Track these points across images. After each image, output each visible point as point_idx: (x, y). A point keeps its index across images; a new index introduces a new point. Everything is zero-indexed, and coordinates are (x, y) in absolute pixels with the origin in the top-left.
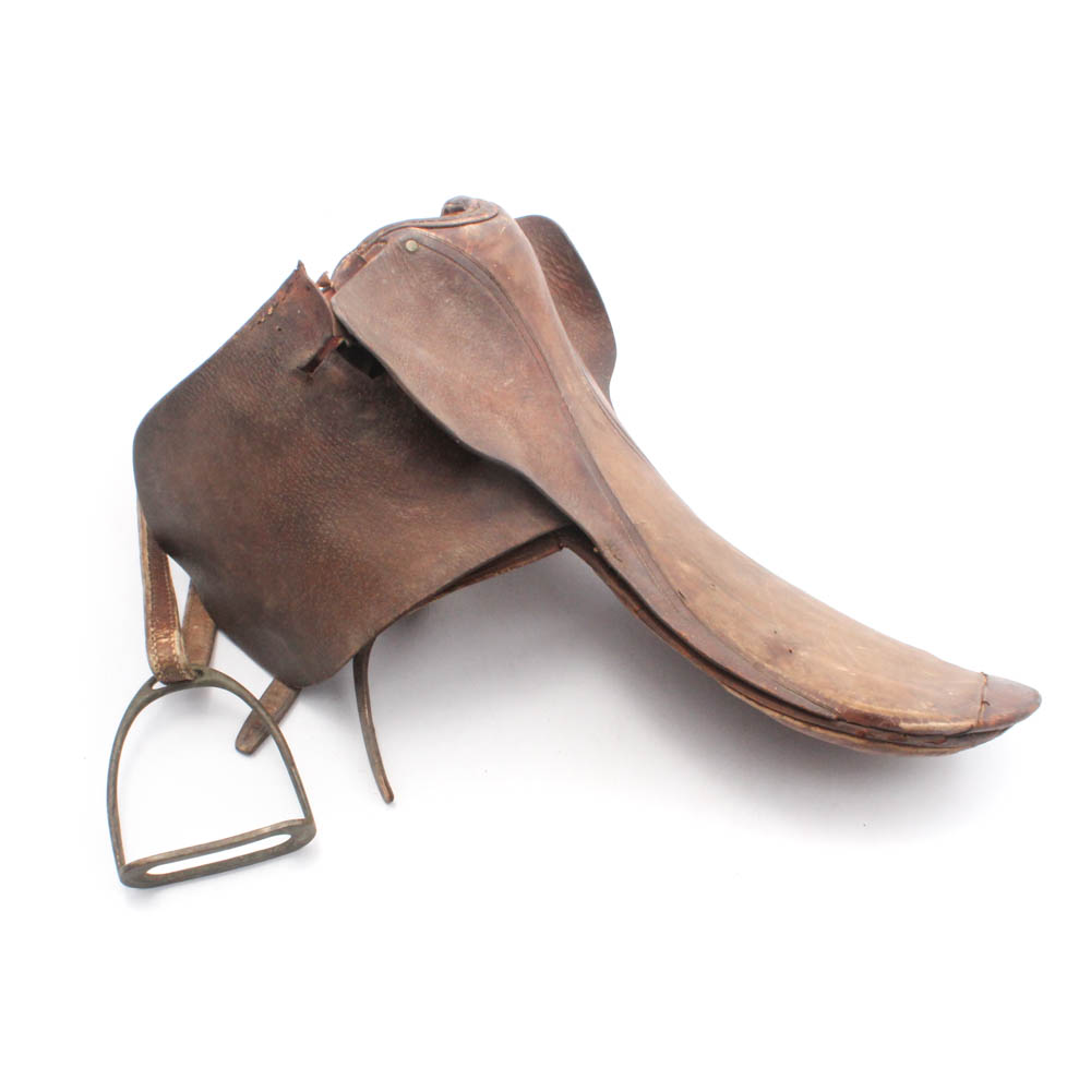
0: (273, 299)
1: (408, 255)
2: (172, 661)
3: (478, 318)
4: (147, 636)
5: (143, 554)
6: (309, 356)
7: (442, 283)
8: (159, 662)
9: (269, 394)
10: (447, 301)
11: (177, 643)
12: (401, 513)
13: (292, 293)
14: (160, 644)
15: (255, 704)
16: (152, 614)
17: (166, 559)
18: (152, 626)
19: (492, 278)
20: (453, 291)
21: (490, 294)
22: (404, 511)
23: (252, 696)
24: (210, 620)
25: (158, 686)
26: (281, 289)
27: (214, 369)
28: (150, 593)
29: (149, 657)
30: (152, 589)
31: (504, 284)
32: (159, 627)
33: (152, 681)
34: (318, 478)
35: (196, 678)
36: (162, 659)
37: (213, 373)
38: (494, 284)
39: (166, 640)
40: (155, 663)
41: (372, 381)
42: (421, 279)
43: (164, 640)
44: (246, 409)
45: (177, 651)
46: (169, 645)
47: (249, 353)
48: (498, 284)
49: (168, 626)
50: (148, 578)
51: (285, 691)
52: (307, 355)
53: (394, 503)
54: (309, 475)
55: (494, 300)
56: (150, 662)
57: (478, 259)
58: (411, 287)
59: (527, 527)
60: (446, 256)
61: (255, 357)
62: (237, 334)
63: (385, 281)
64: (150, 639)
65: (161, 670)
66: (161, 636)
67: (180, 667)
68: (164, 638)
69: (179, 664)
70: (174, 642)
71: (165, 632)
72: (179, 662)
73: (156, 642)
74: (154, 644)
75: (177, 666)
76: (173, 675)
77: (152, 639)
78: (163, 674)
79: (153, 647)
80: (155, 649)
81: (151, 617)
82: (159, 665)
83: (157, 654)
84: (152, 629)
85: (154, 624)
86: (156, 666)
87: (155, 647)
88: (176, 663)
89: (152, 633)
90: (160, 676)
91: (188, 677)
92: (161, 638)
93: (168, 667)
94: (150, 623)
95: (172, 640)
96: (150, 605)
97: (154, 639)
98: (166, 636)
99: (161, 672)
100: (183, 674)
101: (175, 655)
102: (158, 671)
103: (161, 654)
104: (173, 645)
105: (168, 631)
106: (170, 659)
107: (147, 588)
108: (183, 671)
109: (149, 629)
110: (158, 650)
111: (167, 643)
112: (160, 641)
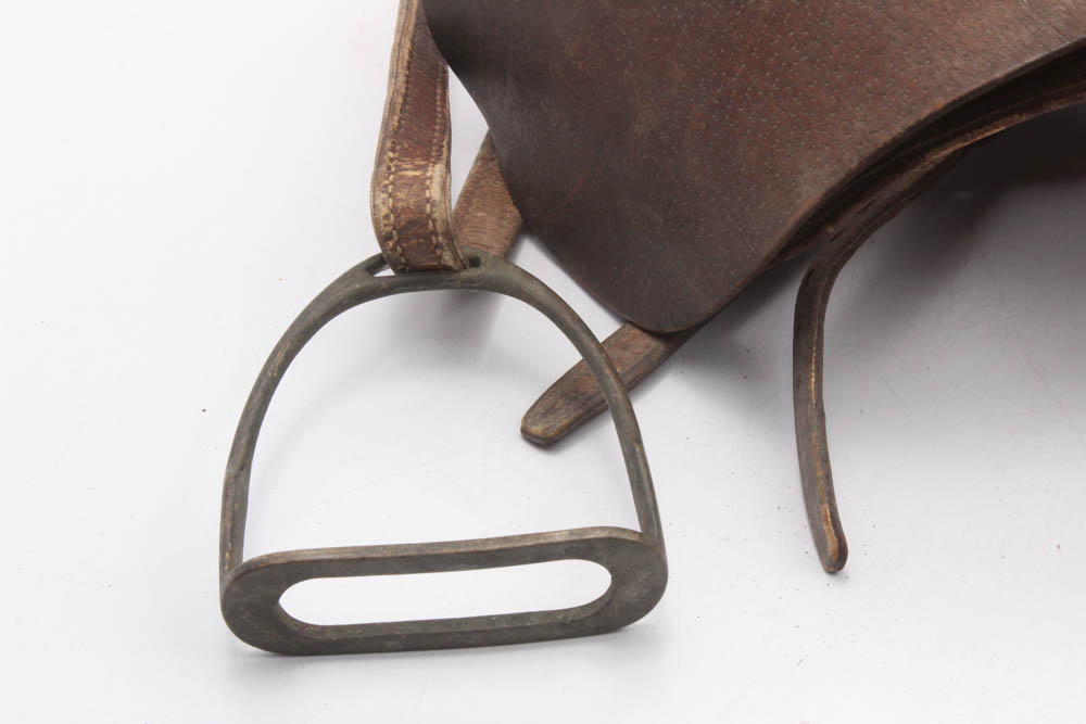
4: (379, 163)
5: (399, 46)
8: (393, 210)
16: (396, 133)
17: (446, 72)
24: (512, 208)
25: (388, 272)
28: (400, 100)
29: (374, 197)
30: (405, 96)
35: (464, 267)
40: (384, 211)
49: (427, 158)
50: (402, 79)
51: (645, 345)
64: (384, 168)
65: (394, 228)
66: (408, 167)
67: (435, 227)
68: (412, 170)
69: (434, 221)
70: (431, 178)
71: (417, 163)
72: (436, 215)
73: (394, 173)
74: (392, 177)
75: (430, 223)
76: (419, 244)
77: (389, 168)
78: (396, 238)
79: (386, 182)
80: (391, 187)
81: (393, 137)
82: (392, 216)
83: (390, 195)
84: (391, 155)
85: (398, 147)
86: (386, 217)
87: (391, 183)
88: (429, 215)
89: (391, 160)
90: (391, 244)
91: (448, 258)
92: (406, 170)
93: (411, 223)
94: (389, 145)
95: (429, 174)
96: (396, 118)
97: (393, 169)
98: (416, 168)
99: (395, 233)
100: (438, 246)
101: (428, 200)
102: (389, 229)
103: (400, 195)
104: (428, 182)
105: (423, 163)
106: (418, 206)
107: (396, 91)
108: (440, 239)
109: (385, 154)
110: (396, 189)
111: (415, 177)
112: (403, 173)
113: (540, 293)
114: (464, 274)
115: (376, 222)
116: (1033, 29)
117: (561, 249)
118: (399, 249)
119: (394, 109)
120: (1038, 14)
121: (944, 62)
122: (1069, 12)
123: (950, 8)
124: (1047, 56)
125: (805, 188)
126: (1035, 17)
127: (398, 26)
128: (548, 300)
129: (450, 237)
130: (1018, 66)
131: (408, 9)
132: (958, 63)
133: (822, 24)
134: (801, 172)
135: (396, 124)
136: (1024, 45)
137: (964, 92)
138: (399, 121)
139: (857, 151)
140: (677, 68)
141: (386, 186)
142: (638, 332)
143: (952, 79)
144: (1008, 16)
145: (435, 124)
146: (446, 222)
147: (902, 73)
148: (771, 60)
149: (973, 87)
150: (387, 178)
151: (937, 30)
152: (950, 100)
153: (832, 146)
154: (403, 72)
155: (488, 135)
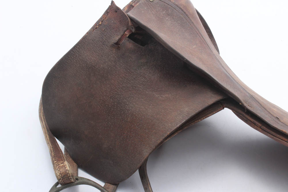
0: (101, 18)
1: (150, 2)
2: (66, 173)
3: (179, 25)
5: (46, 136)
6: (118, 38)
7: (164, 12)
9: (102, 56)
10: (167, 19)
11: (67, 165)
12: (160, 97)
13: (109, 15)
14: (60, 166)
15: (102, 189)
18: (55, 160)
19: (182, 10)
20: (169, 15)
21: (182, 16)
22: (161, 97)
23: (100, 186)
24: (75, 163)
25: (59, 186)
26: (104, 14)
27: (78, 48)
28: (52, 149)
29: (55, 172)
31: (187, 13)
32: (58, 161)
33: (57, 184)
34: (125, 87)
36: (61, 172)
37: (78, 50)
38: (183, 13)
39: (63, 164)
40: (58, 174)
41: (143, 47)
42: (156, 11)
43: (61, 165)
44: (93, 62)
45: (68, 168)
46: (64, 166)
47: (92, 40)
48: (185, 13)
49: (62, 160)
51: (112, 187)
52: (116, 38)
53: (157, 94)
54: (121, 86)
55: (184, 18)
56: (56, 174)
57: (177, 3)
58: (153, 14)
59: (212, 98)
60: (165, 2)
61: (95, 41)
62: (87, 33)
63: (143, 12)
64: (55, 165)
65: (61, 177)
66: (60, 163)
67: (69, 175)
68: (61, 164)
69: (69, 174)
70: (66, 165)
71: (61, 162)
72: (69, 173)
73: (58, 165)
74: (58, 167)
75: (68, 175)
76: (67, 179)
77: (56, 165)
78: (62, 179)
79: (57, 168)
80: (58, 169)
81: (54, 157)
82: (60, 175)
83: (59, 171)
84: (55, 162)
85: (56, 159)
86: (59, 175)
87: (58, 168)
88: (68, 173)
89: (56, 163)
90: (61, 180)
91: (72, 180)
92: (60, 164)
93: (64, 175)
94: (54, 159)
95: (65, 164)
96: (53, 153)
97: (57, 165)
98: (62, 163)
99: (61, 178)
100: (71, 178)
101: (67, 170)
102: (60, 178)
103: (61, 170)
104: (66, 166)
105: (62, 162)
106: (65, 172)
107: (50, 147)
108: (71, 177)
109: (54, 162)
110: (60, 169)
111: (63, 166)
112: (60, 165)
113: (92, 183)
114: (76, 182)
115: (57, 177)
116: (182, 116)
117: (87, 170)
118: (62, 181)
119: (52, 151)
120: (182, 113)
121: (167, 125)
122: (187, 111)
123: (165, 115)
124: (186, 121)
125: (145, 153)
126: (181, 113)
127: (44, 132)
128: (94, 184)
129: (72, 176)
130: (181, 123)
131: (44, 127)
132: (170, 125)
133: (141, 121)
134: (143, 150)
135: (53, 154)
136: (181, 119)
137: (172, 130)
138: (54, 154)
139: (154, 145)
140: (112, 134)
141: (57, 169)
142: (109, 184)
143: (169, 128)
144: (176, 114)
145: (60, 152)
146: (71, 173)
147: (159, 129)
148: (132, 130)
149: (174, 129)
150: (57, 167)
151: (164, 119)
152: (170, 132)
153: (149, 145)
154: (50, 142)
155: (65, 148)
